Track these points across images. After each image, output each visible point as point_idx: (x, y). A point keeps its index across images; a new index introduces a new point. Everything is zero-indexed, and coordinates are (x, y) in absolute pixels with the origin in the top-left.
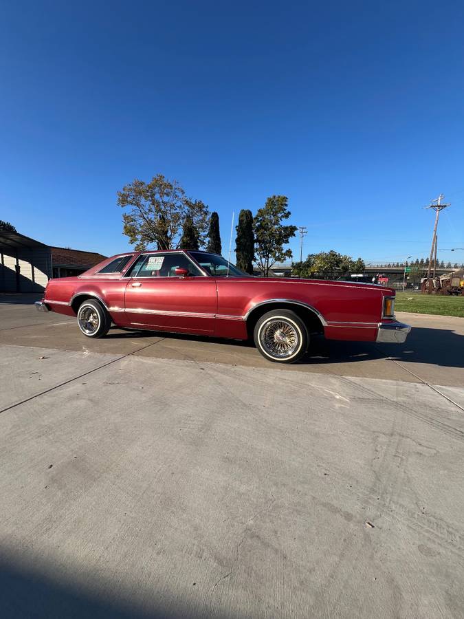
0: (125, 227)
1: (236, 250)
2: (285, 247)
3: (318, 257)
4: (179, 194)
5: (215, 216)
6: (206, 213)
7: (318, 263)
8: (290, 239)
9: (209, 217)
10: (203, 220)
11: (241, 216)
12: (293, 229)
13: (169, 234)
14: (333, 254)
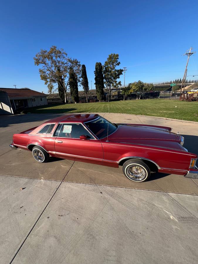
0: (41, 76)
1: (95, 84)
2: (118, 80)
3: (133, 84)
4: (65, 56)
5: (84, 66)
6: (79, 65)
7: (134, 88)
8: (120, 76)
9: (81, 68)
10: (78, 69)
11: (96, 66)
12: (122, 71)
13: (63, 77)
14: (140, 83)
